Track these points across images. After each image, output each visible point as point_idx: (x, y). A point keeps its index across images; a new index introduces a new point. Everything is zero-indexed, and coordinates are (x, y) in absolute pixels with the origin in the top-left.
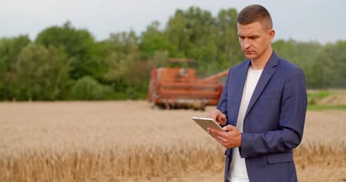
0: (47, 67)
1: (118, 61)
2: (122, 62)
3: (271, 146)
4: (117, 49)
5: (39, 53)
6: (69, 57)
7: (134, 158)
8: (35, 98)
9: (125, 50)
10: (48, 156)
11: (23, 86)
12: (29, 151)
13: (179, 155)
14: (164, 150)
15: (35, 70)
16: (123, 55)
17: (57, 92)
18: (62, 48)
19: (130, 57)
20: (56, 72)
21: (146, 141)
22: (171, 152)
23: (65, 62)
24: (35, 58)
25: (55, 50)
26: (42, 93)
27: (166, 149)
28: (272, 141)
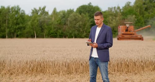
0: (81, 23)
1: (112, 20)
2: (114, 20)
3: (105, 47)
4: (111, 15)
5: (77, 17)
6: (90, 19)
7: (119, 64)
8: (76, 37)
9: (115, 15)
10: (82, 62)
11: (70, 32)
12: (74, 59)
13: (141, 63)
14: (133, 60)
15: (76, 24)
16: (114, 17)
17: (85, 34)
18: (87, 14)
19: (117, 18)
20: (85, 25)
21: (125, 56)
22: (137, 61)
23: (88, 21)
24: (75, 20)
25: (85, 15)
26: (78, 34)
27: (135, 60)
28: (105, 46)
